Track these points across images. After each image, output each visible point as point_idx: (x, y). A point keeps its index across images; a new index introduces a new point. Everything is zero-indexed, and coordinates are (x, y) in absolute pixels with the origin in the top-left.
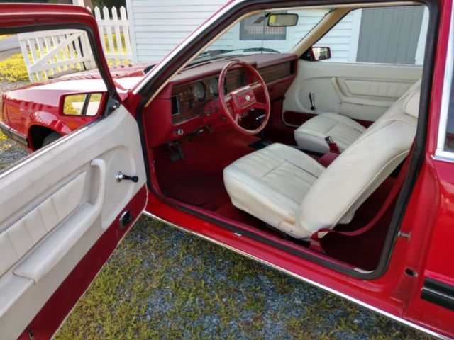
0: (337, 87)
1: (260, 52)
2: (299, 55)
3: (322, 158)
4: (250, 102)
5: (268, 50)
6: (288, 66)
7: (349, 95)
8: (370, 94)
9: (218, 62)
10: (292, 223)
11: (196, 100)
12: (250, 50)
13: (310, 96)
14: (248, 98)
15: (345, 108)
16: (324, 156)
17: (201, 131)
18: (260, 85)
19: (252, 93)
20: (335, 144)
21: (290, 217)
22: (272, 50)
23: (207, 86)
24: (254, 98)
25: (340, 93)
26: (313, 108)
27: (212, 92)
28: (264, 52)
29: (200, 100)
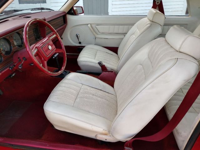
0: (92, 30)
1: (40, 11)
2: (67, 12)
3: (100, 76)
4: (52, 50)
5: (47, 9)
6: (62, 19)
7: (99, 33)
8: (110, 32)
9: (14, 19)
10: (106, 134)
11: (4, 53)
12: (35, 9)
13: (77, 36)
14: (50, 47)
15: (98, 41)
16: (101, 75)
17: (14, 75)
18: (55, 35)
19: (51, 43)
20: (104, 65)
21: (104, 132)
22: (49, 9)
23: (11, 41)
24: (54, 46)
25: (94, 33)
26: (80, 43)
27: (15, 44)
28: (43, 11)
29: (7, 53)
